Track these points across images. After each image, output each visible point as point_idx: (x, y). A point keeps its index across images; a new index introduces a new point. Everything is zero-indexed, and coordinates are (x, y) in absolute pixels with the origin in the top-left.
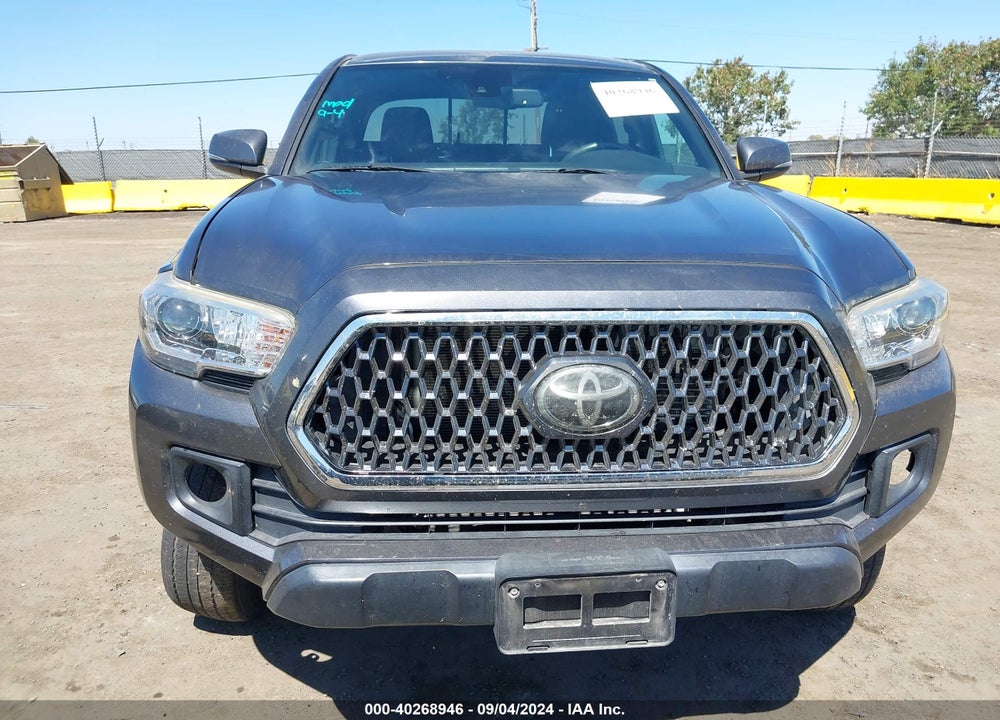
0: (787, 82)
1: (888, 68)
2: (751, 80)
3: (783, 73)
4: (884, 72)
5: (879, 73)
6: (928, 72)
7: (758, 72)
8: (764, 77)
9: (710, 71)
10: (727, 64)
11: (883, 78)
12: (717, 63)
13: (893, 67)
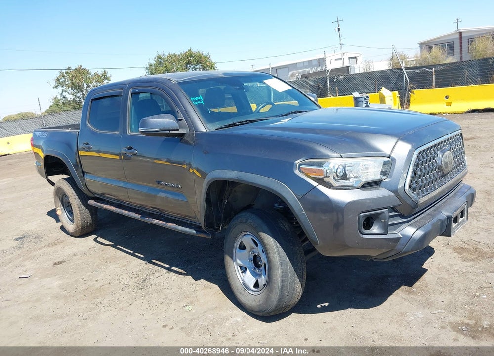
0: (108, 75)
1: (148, 66)
2: (90, 76)
3: (105, 72)
4: (147, 68)
5: (145, 69)
6: (166, 67)
7: (93, 72)
8: (96, 74)
9: (67, 73)
10: (76, 69)
11: (147, 71)
12: (69, 68)
13: (151, 65)
